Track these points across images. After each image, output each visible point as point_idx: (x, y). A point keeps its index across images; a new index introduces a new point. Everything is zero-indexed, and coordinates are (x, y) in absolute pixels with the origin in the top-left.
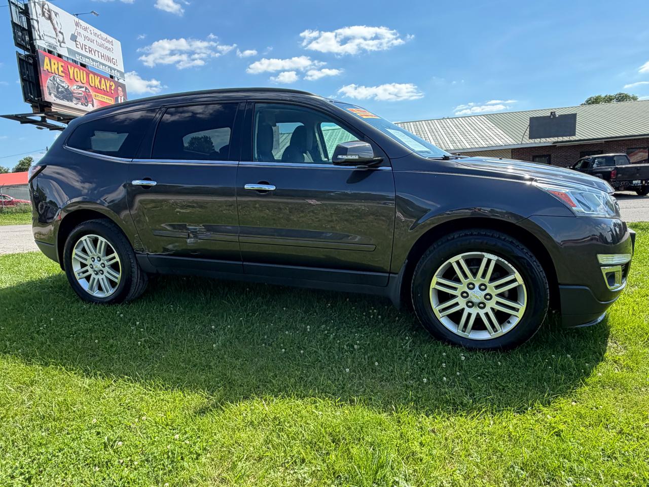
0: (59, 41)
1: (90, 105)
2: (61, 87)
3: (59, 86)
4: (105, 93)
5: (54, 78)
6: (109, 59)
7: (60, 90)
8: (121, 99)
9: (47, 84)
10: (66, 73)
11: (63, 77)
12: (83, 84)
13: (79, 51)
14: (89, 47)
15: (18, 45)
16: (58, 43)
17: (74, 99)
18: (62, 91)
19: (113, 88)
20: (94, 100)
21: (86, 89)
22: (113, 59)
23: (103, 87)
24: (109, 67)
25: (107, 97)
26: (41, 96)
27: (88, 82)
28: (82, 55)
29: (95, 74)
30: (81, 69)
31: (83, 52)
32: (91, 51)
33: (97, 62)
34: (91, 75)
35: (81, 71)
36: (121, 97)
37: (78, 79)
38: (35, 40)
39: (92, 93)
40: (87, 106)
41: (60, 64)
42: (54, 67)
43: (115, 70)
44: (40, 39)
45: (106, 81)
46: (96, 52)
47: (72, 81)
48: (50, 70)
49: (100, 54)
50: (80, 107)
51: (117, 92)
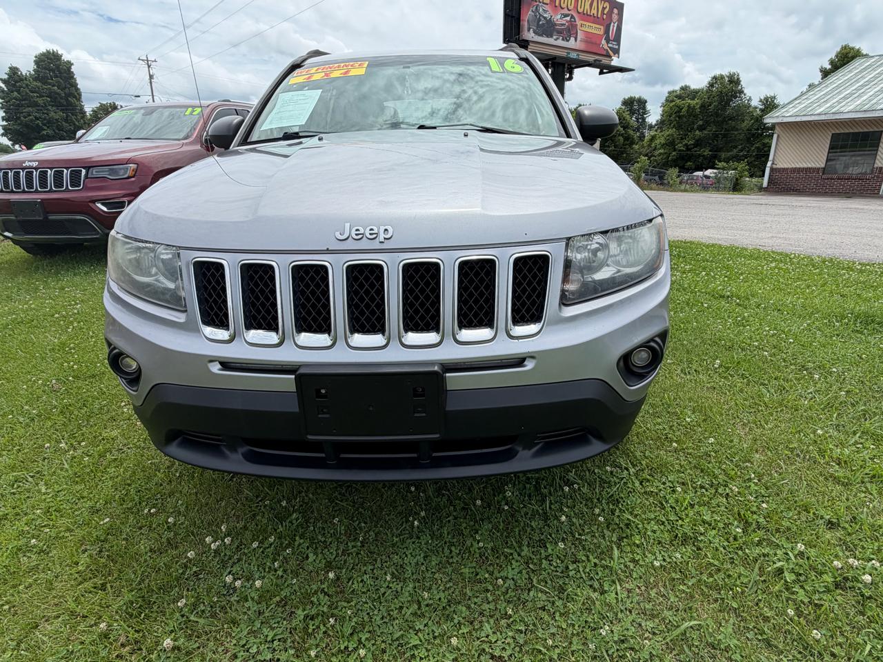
1: (572, 39)
2: (543, 19)
3: (541, 18)
4: (595, 20)
5: (537, 7)
7: (541, 23)
8: (614, 26)
9: (527, 16)
11: (547, 4)
12: (569, 10)
17: (555, 33)
18: (543, 24)
19: (606, 11)
20: (579, 31)
21: (572, 17)
23: (594, 12)
25: (596, 26)
26: (519, 34)
27: (576, 7)
36: (614, 23)
37: (564, 6)
39: (577, 23)
40: (568, 41)
45: (600, 2)
47: (556, 8)
50: (560, 42)
51: (611, 16)
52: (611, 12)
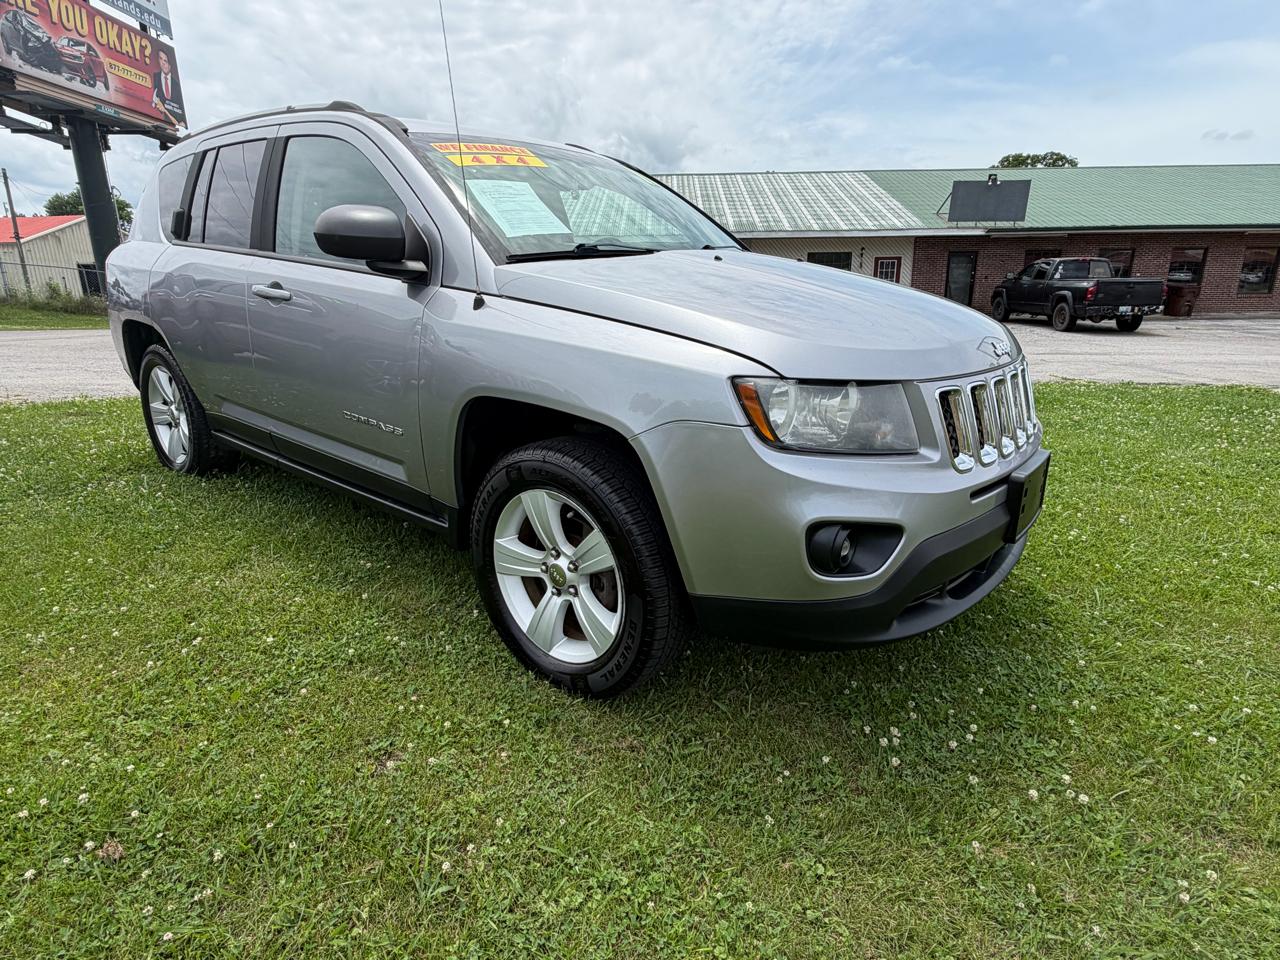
1: (100, 85)
2: (33, 39)
3: (29, 36)
4: (131, 61)
5: (15, 16)
7: (30, 44)
8: (166, 79)
10: (43, 8)
11: (36, 15)
12: (83, 36)
17: (64, 69)
18: (35, 48)
19: (148, 52)
20: (108, 74)
21: (90, 48)
23: (127, 48)
24: (139, 7)
25: (137, 72)
27: (93, 33)
29: (107, 18)
34: (99, 20)
35: (77, 8)
36: (166, 75)
37: (71, 25)
39: (102, 60)
40: (93, 86)
43: (150, 13)
45: (132, 35)
47: (57, 26)
50: (76, 85)
52: (155, 56)
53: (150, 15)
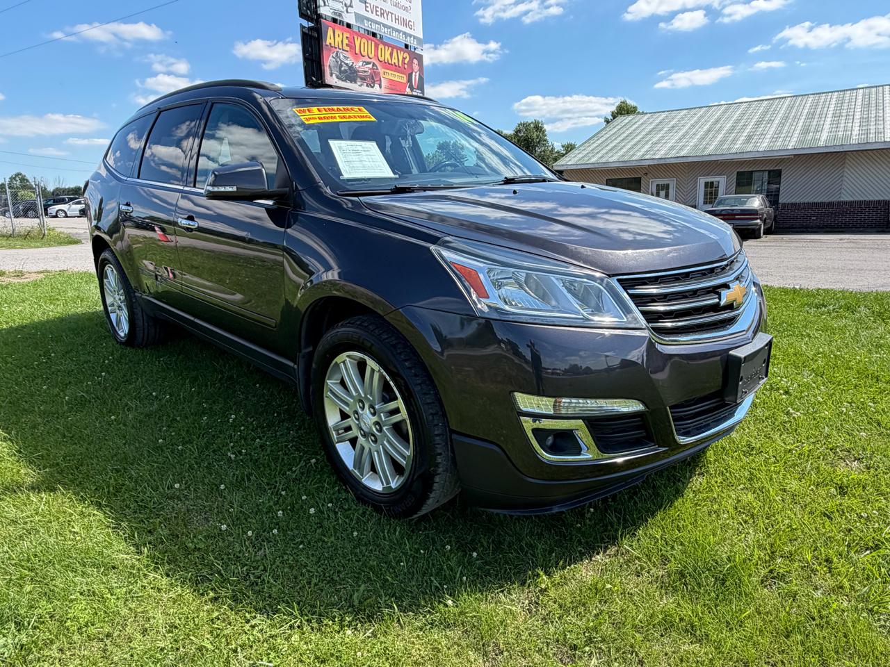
0: (346, 5)
1: (377, 86)
2: (344, 65)
3: (343, 63)
4: (396, 68)
5: (337, 54)
6: (405, 23)
7: (343, 69)
8: (415, 76)
9: (329, 62)
10: (352, 45)
11: (347, 51)
12: (371, 58)
13: (369, 15)
14: (381, 9)
15: (302, 15)
16: (345, 8)
17: (359, 79)
18: (345, 70)
19: (406, 61)
20: (382, 79)
21: (374, 65)
22: (410, 21)
23: (395, 61)
24: (405, 33)
25: (399, 74)
26: (321, 79)
27: (376, 56)
28: (372, 21)
29: (385, 44)
30: (370, 39)
31: (373, 16)
32: (383, 14)
33: (389, 27)
34: (381, 46)
35: (370, 42)
36: (416, 73)
37: (365, 53)
38: (319, 7)
39: (380, 70)
40: (372, 87)
41: (346, 35)
42: (338, 40)
43: (411, 36)
44: (325, 5)
45: (399, 52)
46: (390, 14)
47: (357, 55)
48: (333, 45)
49: (393, 16)
51: (412, 65)
52: (411, 62)
53: (410, 37)
